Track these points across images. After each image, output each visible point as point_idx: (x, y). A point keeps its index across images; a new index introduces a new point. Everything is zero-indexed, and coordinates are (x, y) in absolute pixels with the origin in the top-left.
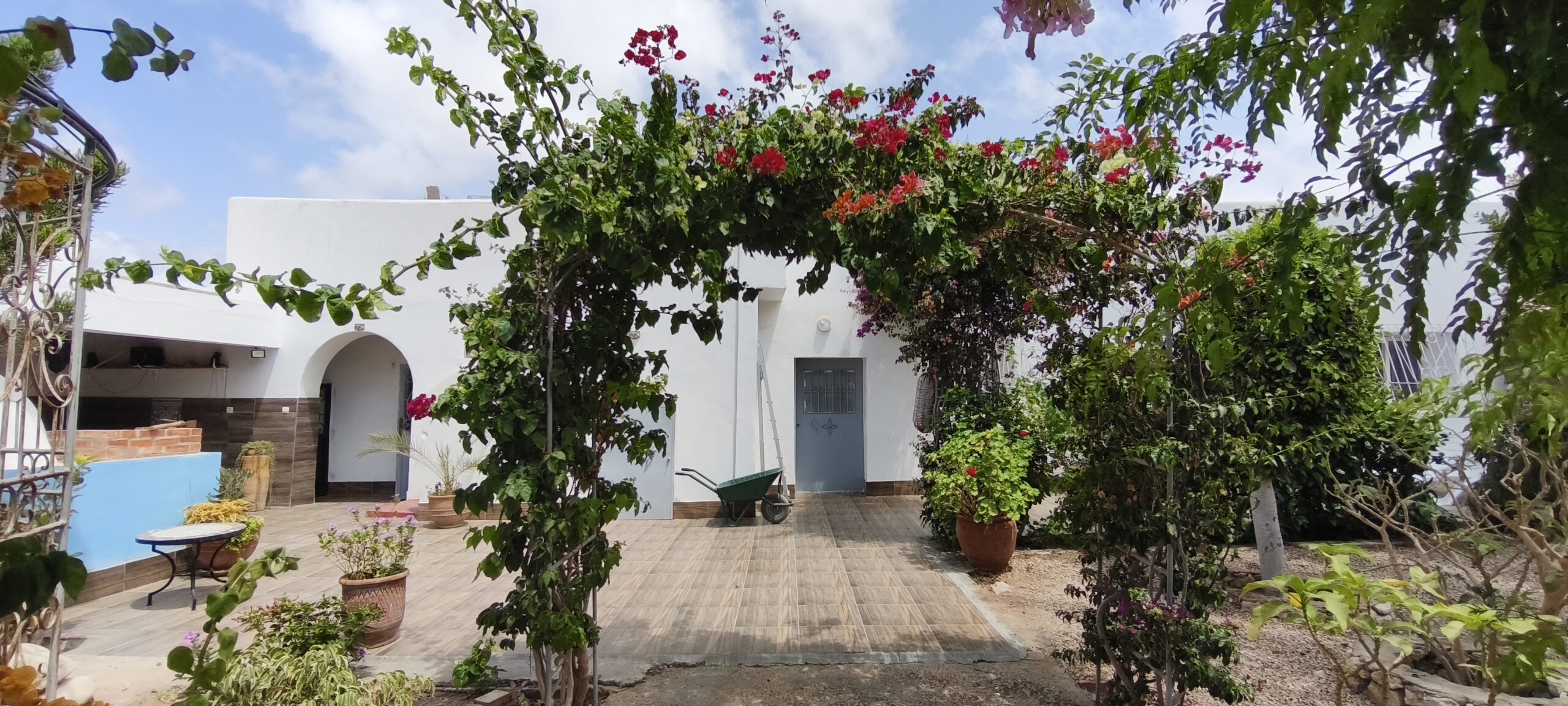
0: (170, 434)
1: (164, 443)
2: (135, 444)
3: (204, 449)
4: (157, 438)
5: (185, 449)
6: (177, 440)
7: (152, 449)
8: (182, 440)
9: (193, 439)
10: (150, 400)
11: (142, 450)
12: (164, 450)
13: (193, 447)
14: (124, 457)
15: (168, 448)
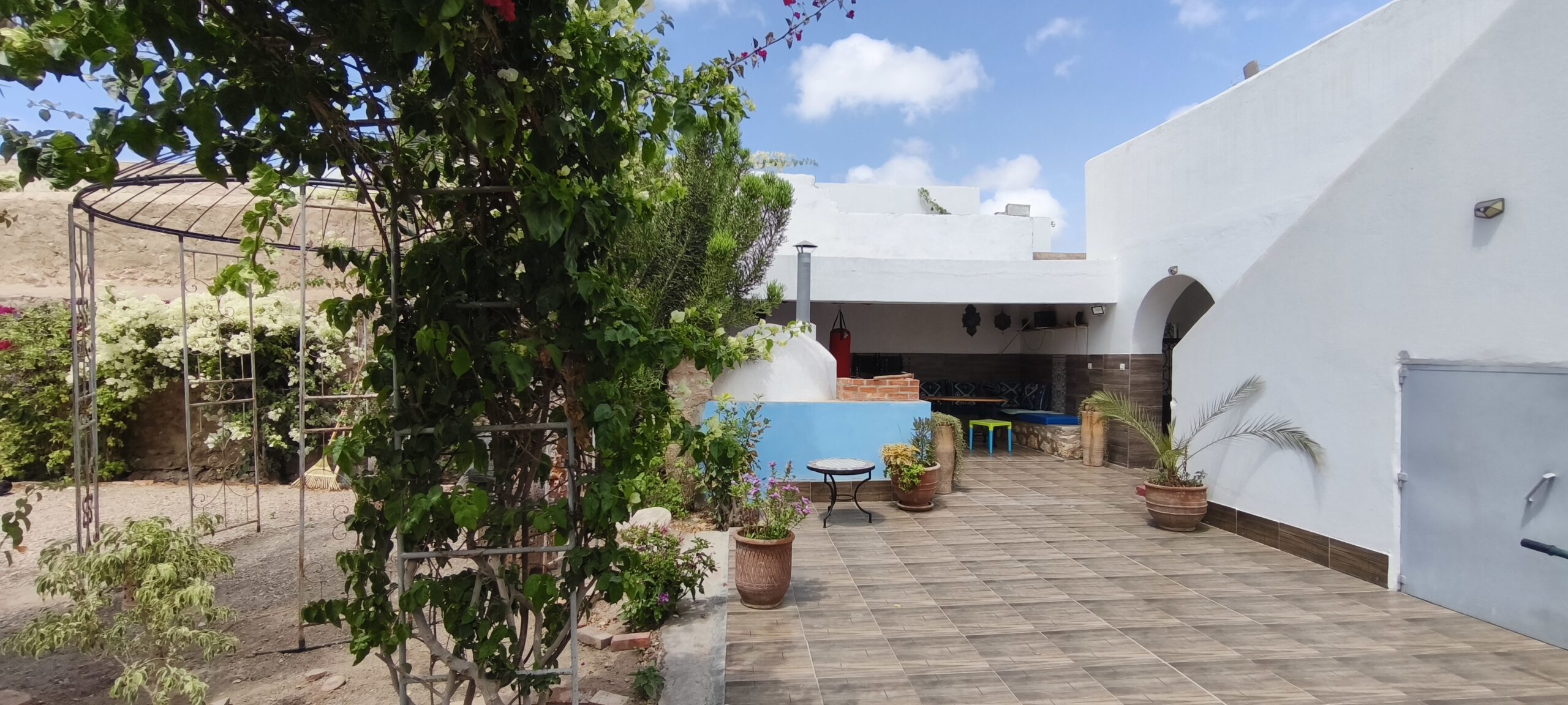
0: (891, 384)
1: (886, 391)
2: (863, 390)
3: (921, 398)
4: (881, 387)
5: (904, 398)
6: (897, 389)
7: (877, 395)
8: (902, 390)
9: (911, 389)
10: (1051, 356)
11: (869, 395)
12: (886, 397)
13: (912, 396)
14: (855, 400)
15: (890, 395)
